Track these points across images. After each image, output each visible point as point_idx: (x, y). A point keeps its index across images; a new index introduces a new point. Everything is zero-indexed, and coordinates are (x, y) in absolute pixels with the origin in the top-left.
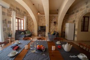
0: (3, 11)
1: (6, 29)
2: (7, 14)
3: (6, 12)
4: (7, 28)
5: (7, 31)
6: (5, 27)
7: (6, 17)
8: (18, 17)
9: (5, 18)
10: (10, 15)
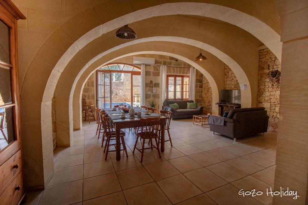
0: (148, 70)
1: (150, 95)
2: (153, 73)
3: (152, 70)
4: (152, 94)
5: (151, 99)
6: (149, 93)
7: (151, 78)
8: (174, 73)
9: (151, 80)
10: (157, 74)
